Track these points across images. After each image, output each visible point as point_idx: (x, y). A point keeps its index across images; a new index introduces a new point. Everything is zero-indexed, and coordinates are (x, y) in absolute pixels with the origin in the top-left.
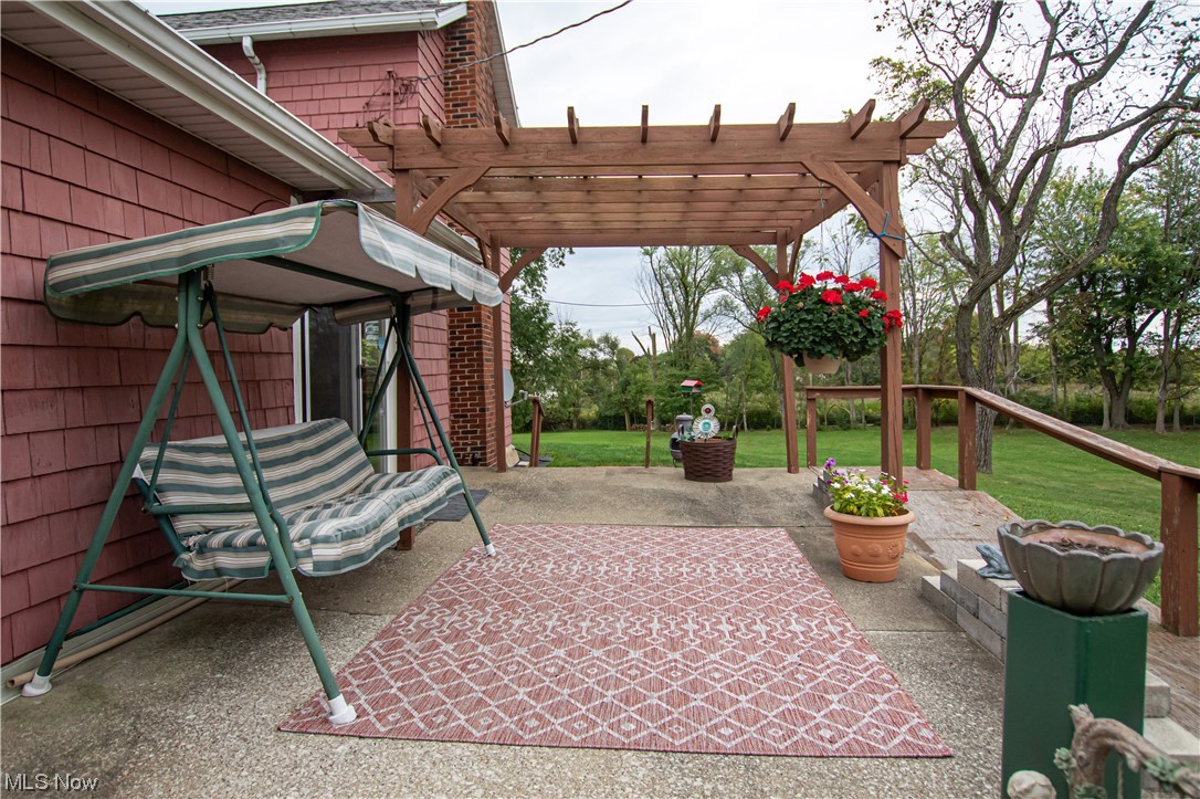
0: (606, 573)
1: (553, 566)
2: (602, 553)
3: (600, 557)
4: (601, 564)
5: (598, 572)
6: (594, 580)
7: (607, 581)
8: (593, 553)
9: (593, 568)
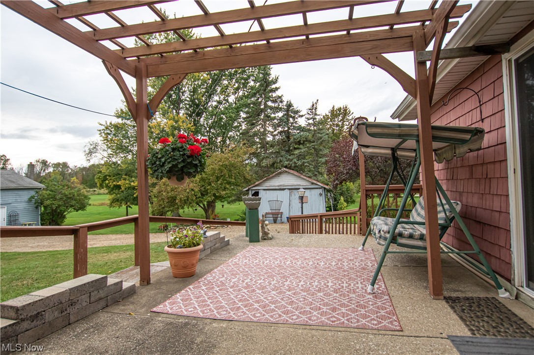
0: (300, 281)
1: (328, 284)
2: (300, 293)
3: (302, 290)
4: (302, 286)
5: (304, 281)
6: (306, 278)
7: (301, 277)
8: (305, 294)
9: (307, 283)
